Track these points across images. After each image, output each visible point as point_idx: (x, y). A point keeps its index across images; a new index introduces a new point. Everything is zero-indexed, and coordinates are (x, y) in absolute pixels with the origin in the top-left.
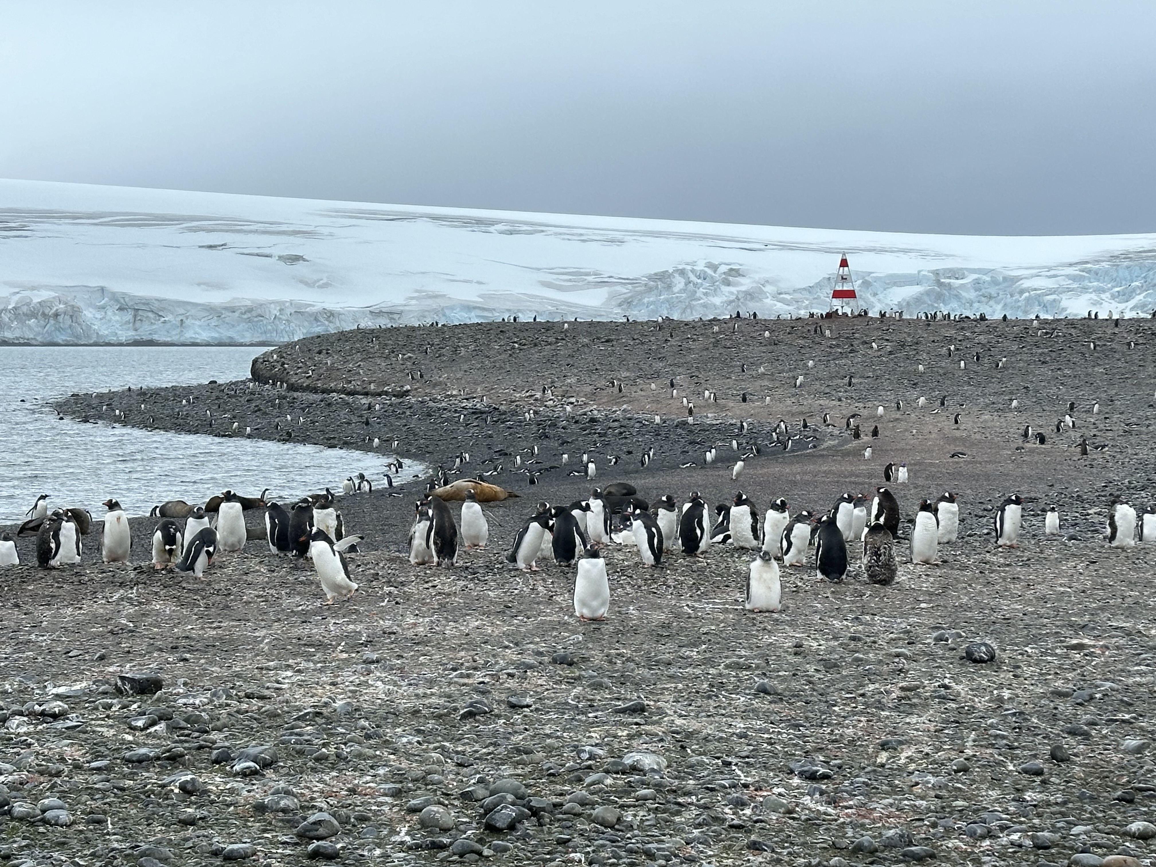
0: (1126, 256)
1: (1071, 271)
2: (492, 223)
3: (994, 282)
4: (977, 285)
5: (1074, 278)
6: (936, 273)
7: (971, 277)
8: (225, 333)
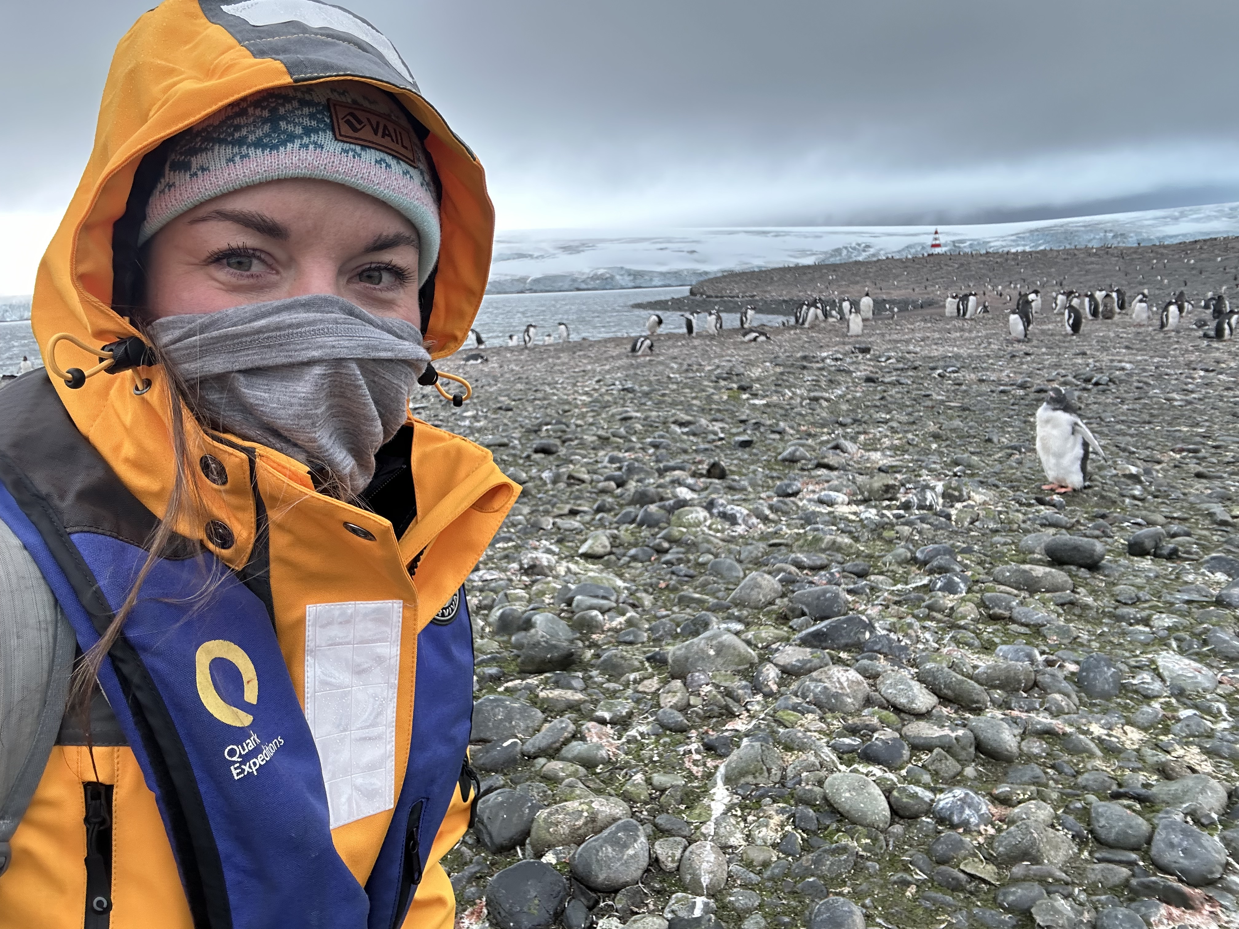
0: (1037, 230)
1: (1014, 238)
2: (768, 232)
3: (979, 244)
4: (971, 246)
5: (1013, 241)
6: (954, 242)
7: (968, 243)
8: (668, 282)
